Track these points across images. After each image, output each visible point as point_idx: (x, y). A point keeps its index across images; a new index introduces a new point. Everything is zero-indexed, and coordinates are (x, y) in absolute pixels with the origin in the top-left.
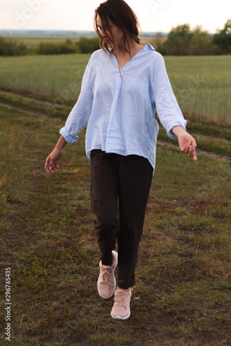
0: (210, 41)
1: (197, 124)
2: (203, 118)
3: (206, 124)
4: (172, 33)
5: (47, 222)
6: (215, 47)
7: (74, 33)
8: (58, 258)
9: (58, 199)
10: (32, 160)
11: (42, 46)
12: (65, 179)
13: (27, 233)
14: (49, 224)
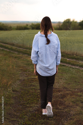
0: (78, 25)
1: (78, 57)
2: (80, 54)
3: (82, 57)
4: (64, 22)
5: (29, 100)
6: (80, 27)
7: (29, 22)
8: (35, 116)
9: (31, 89)
10: (19, 73)
11: (17, 27)
12: (33, 81)
13: (21, 105)
14: (29, 101)
